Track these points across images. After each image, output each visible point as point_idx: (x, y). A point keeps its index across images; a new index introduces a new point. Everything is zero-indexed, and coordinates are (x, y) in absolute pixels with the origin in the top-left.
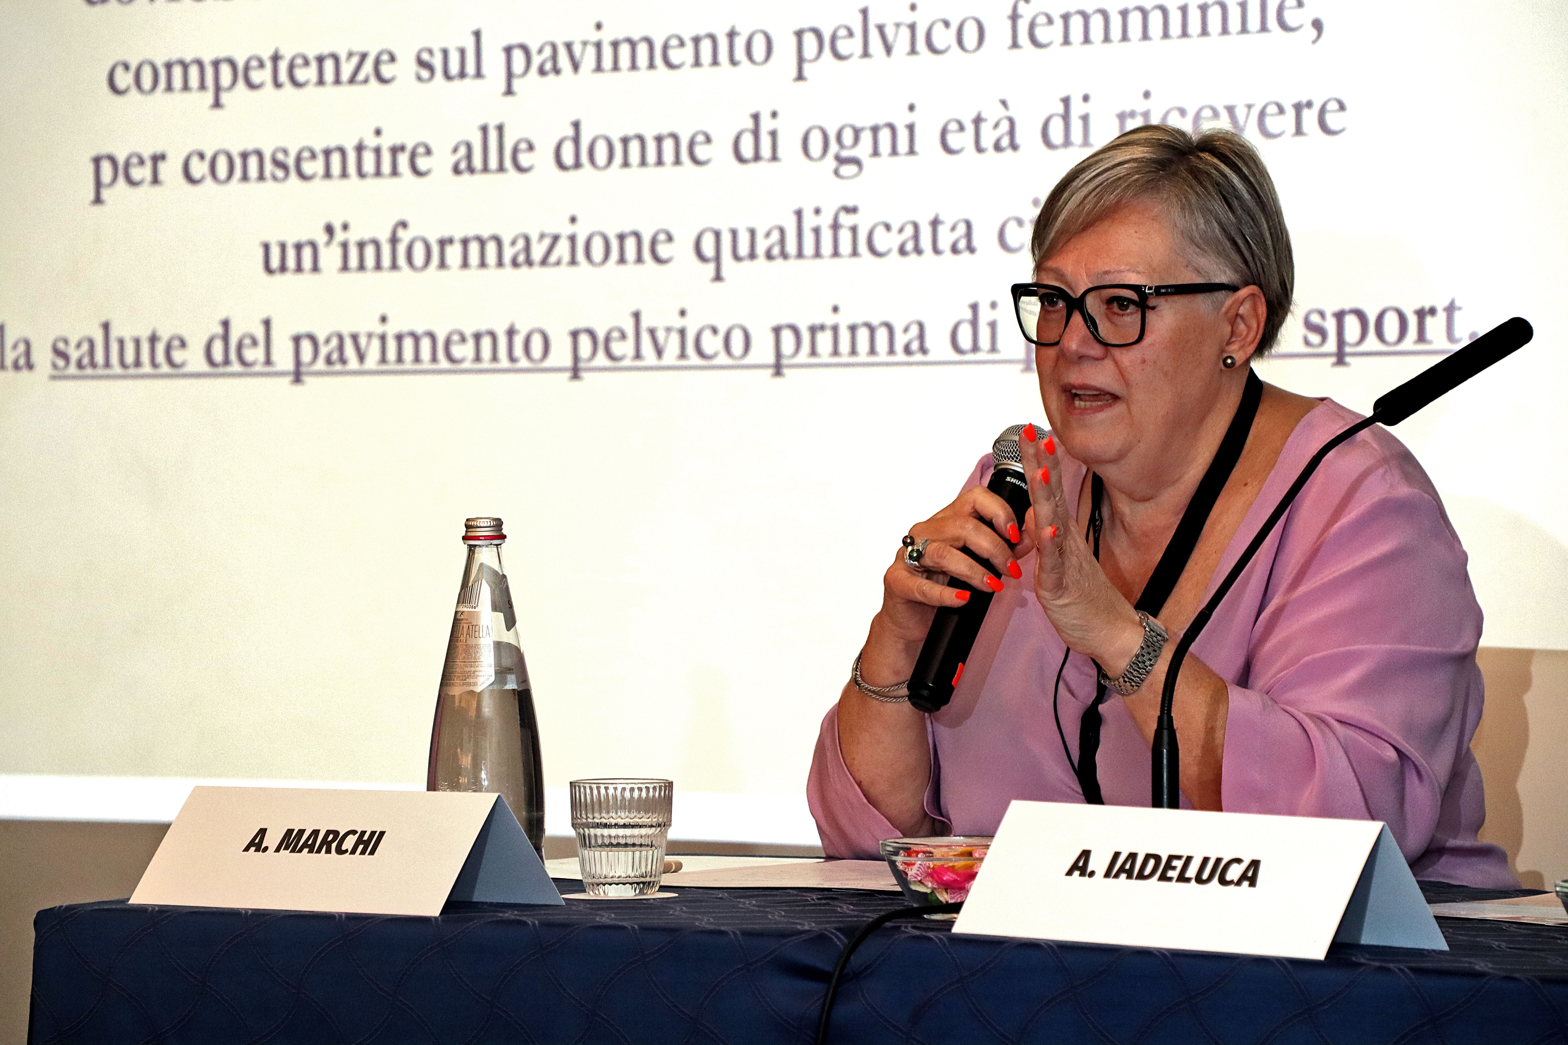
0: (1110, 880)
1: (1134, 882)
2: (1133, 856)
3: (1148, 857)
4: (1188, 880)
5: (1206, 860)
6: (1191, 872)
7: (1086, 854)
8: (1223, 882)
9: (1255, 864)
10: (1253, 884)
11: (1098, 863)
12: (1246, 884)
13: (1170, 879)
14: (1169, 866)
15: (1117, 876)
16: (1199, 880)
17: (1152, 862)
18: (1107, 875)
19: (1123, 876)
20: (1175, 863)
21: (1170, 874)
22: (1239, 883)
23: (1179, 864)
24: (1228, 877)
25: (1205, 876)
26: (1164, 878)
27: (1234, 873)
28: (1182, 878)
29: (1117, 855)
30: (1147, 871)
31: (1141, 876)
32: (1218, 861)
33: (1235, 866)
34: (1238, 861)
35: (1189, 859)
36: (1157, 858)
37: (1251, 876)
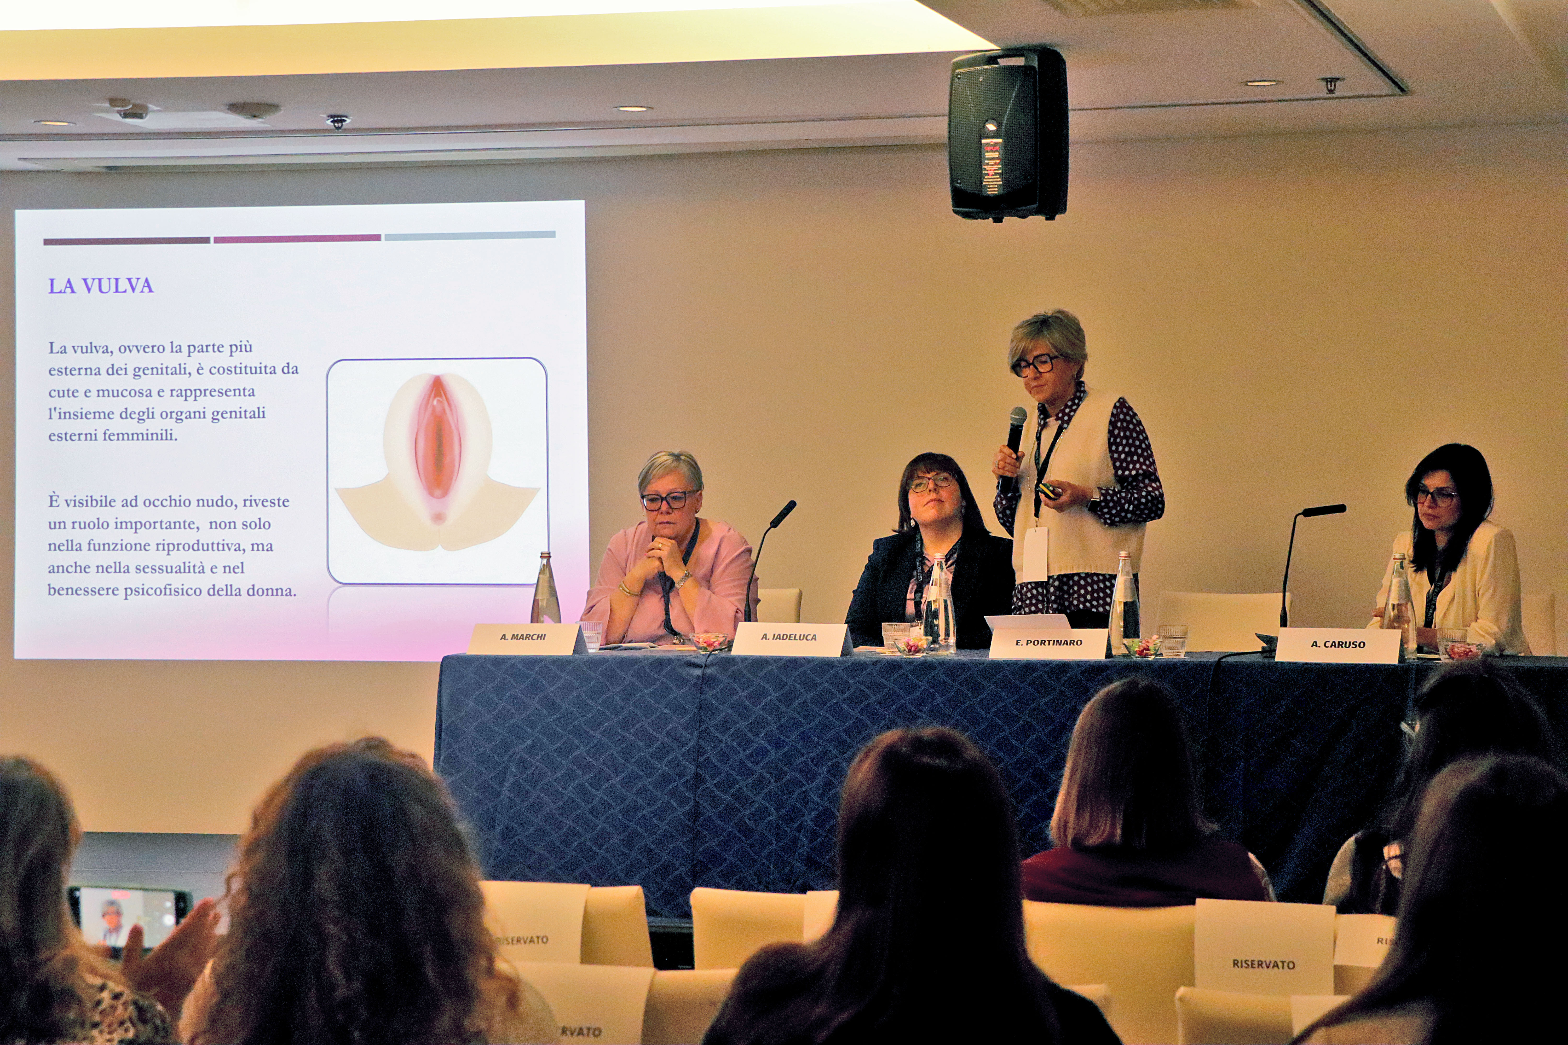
9: (815, 635)
12: (814, 640)
22: (812, 640)
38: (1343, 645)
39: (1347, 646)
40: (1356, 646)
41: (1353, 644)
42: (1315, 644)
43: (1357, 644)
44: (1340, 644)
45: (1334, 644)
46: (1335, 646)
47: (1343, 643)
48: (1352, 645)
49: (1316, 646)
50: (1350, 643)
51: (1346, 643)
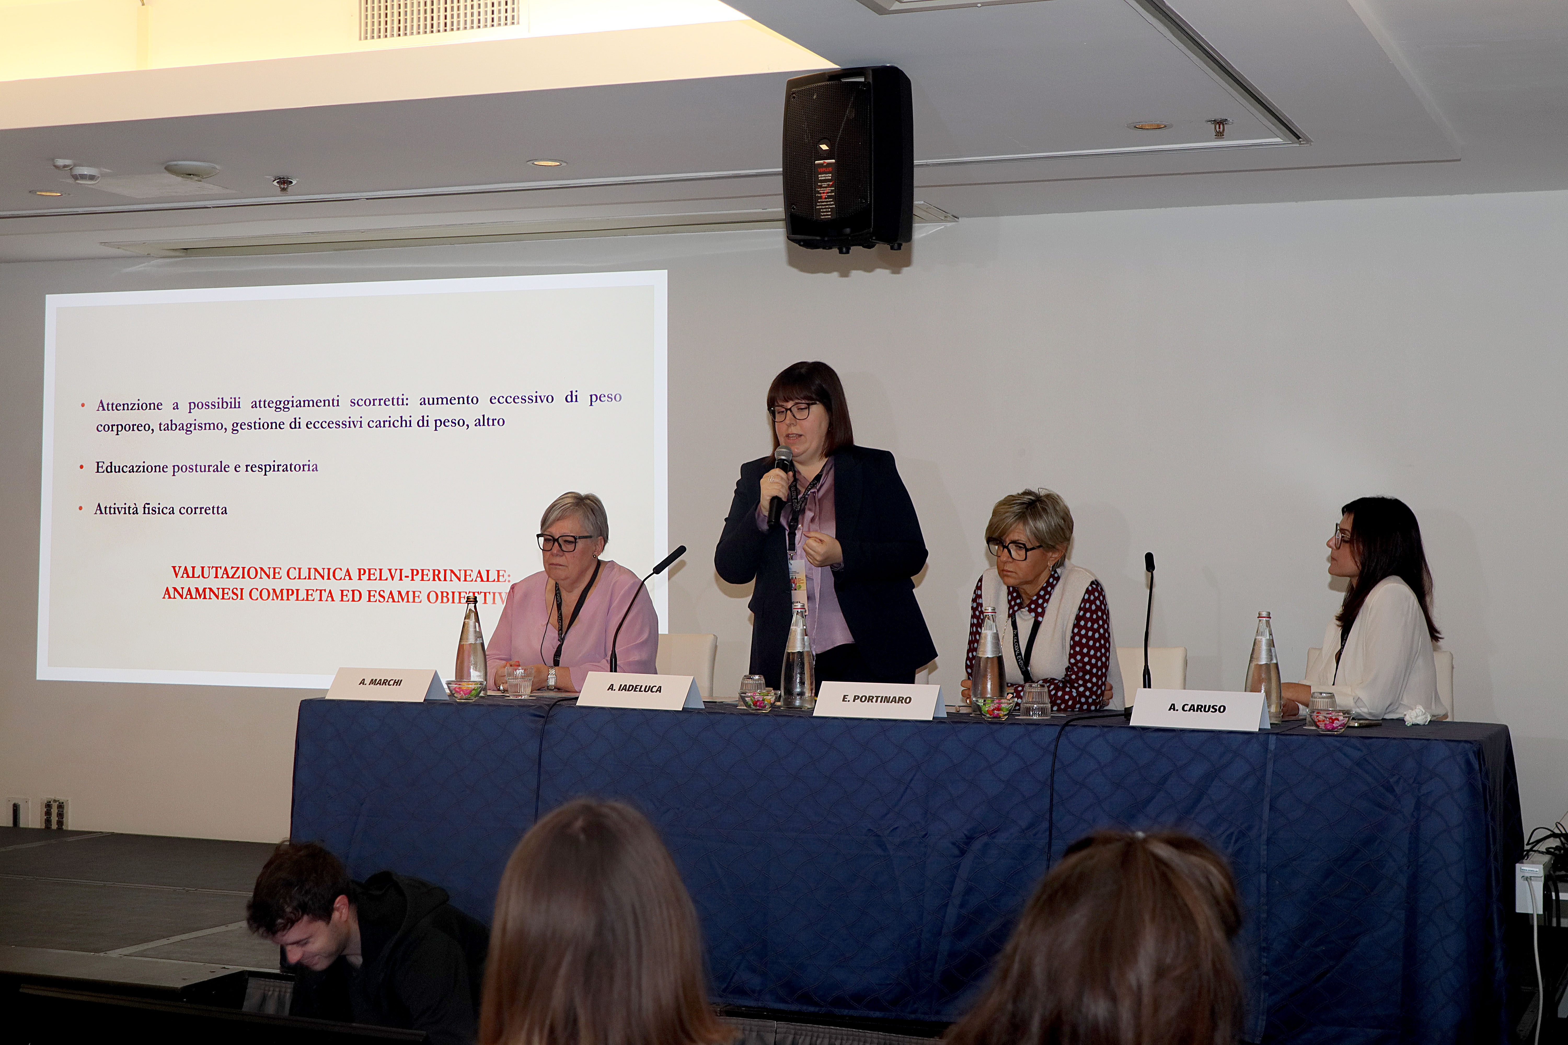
0: (620, 691)
1: (627, 692)
2: (626, 685)
3: (630, 686)
4: (642, 691)
5: (646, 686)
6: (643, 689)
7: (612, 685)
8: (652, 691)
9: (660, 687)
10: (660, 692)
11: (616, 687)
12: (658, 692)
13: (637, 691)
14: (636, 688)
15: (622, 690)
16: (645, 691)
17: (631, 687)
18: (619, 690)
19: (624, 690)
20: (638, 687)
21: (637, 690)
22: (656, 692)
23: (639, 687)
24: (653, 691)
25: (647, 690)
26: (635, 691)
27: (655, 689)
28: (640, 691)
29: (621, 685)
30: (630, 689)
31: (628, 690)
32: (650, 686)
33: (654, 687)
34: (656, 686)
35: (641, 686)
36: (633, 686)
37: (659, 690)
38: (1203, 709)
39: (1207, 710)
40: (1216, 710)
41: (1213, 707)
42: (1173, 707)
43: (1217, 708)
44: (1200, 708)
45: (1192, 708)
46: (1194, 711)
47: (1202, 706)
48: (1211, 709)
49: (1174, 710)
50: (1210, 706)
51: (1205, 706)
